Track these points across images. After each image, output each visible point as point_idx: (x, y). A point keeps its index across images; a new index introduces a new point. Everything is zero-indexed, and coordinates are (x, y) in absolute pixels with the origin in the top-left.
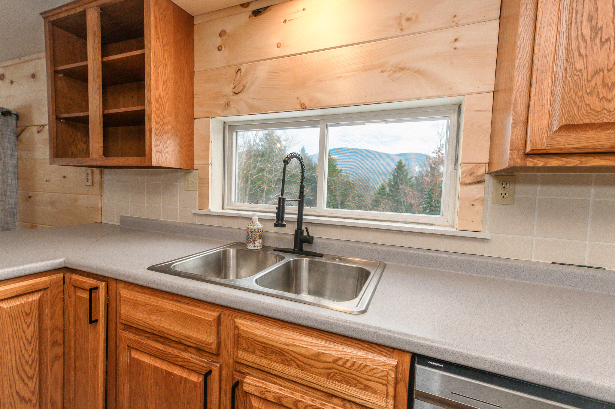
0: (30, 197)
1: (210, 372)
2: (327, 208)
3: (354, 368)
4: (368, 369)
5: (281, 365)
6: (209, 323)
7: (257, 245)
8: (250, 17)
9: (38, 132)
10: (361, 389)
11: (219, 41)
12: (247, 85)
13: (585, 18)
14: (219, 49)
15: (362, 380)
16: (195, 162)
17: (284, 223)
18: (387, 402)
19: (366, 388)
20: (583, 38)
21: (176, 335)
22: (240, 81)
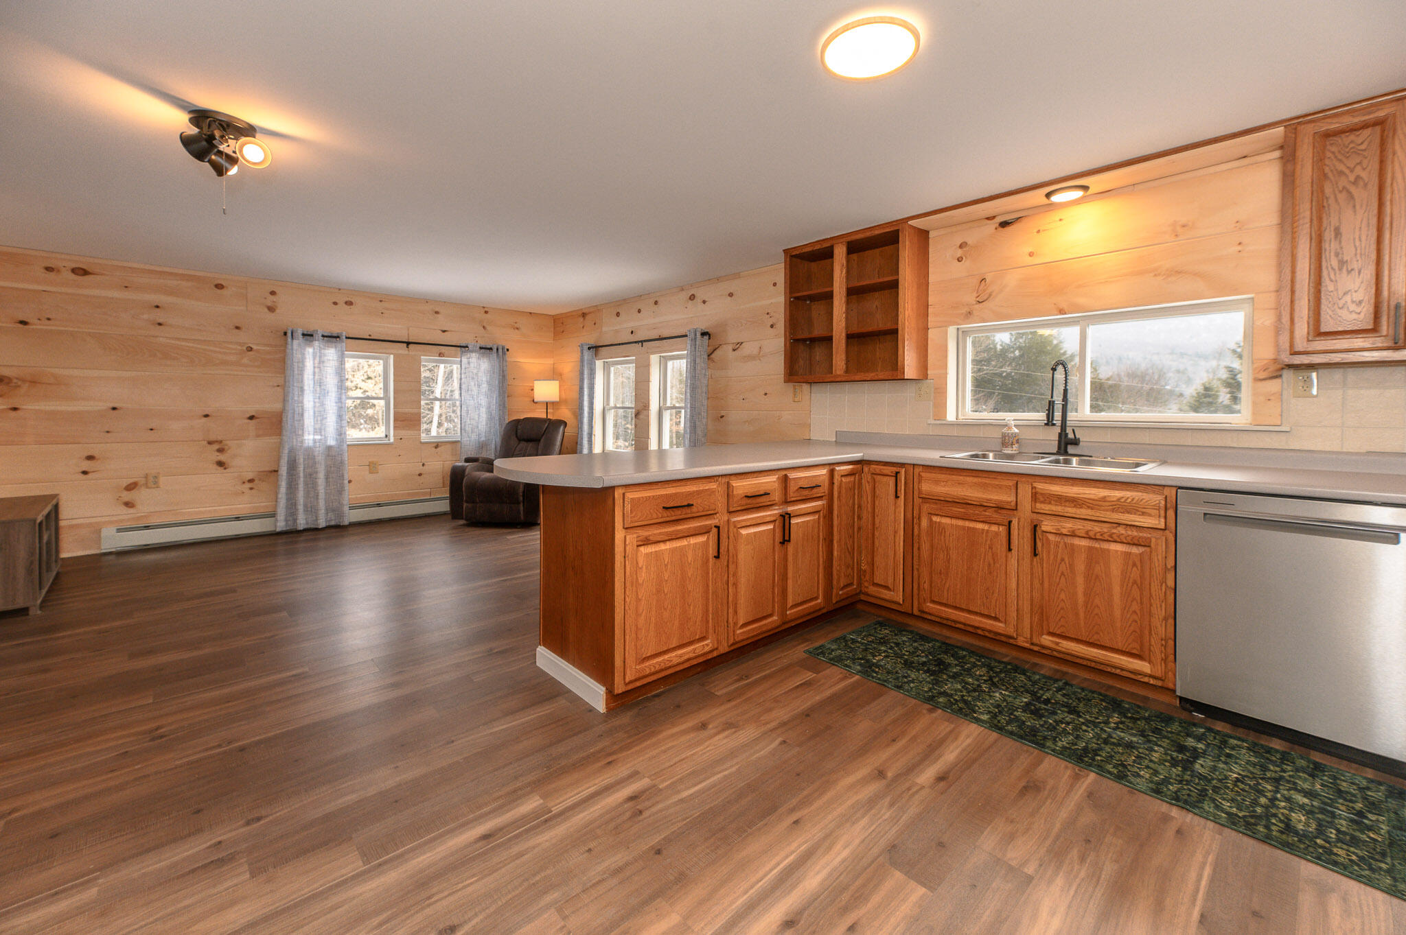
0: (722, 417)
1: (1010, 522)
2: (1091, 412)
3: (1134, 502)
4: (1144, 501)
5: (1075, 509)
6: (1009, 487)
7: (1014, 448)
8: (996, 229)
9: (734, 350)
10: (1140, 515)
11: (959, 253)
12: (994, 294)
13: (1332, 254)
14: (960, 260)
15: (1140, 509)
16: (929, 372)
17: (1055, 422)
18: (1159, 521)
19: (1143, 514)
20: (1332, 268)
21: (978, 500)
22: (985, 291)
